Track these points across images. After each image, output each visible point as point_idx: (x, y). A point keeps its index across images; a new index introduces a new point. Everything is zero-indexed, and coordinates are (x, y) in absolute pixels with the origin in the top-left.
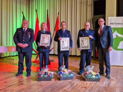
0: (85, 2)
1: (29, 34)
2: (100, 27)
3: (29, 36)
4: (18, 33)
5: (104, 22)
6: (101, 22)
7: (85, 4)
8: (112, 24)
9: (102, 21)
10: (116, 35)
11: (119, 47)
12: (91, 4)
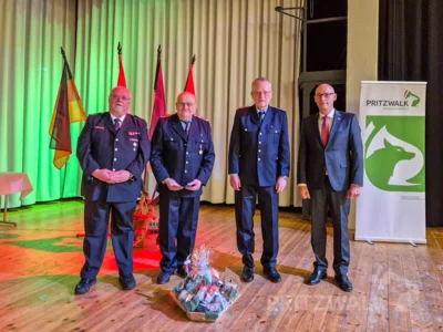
0: (275, 25)
1: (133, 137)
2: (322, 115)
3: (135, 144)
4: (95, 132)
5: (333, 98)
6: (324, 98)
7: (275, 32)
8: (373, 103)
9: (327, 95)
10: (385, 141)
11: (393, 181)
12: (293, 32)
